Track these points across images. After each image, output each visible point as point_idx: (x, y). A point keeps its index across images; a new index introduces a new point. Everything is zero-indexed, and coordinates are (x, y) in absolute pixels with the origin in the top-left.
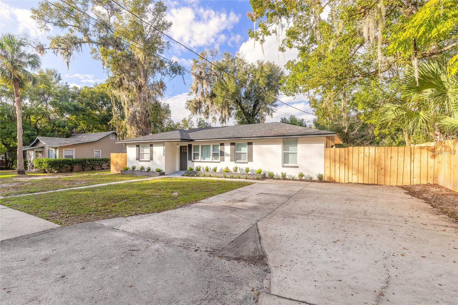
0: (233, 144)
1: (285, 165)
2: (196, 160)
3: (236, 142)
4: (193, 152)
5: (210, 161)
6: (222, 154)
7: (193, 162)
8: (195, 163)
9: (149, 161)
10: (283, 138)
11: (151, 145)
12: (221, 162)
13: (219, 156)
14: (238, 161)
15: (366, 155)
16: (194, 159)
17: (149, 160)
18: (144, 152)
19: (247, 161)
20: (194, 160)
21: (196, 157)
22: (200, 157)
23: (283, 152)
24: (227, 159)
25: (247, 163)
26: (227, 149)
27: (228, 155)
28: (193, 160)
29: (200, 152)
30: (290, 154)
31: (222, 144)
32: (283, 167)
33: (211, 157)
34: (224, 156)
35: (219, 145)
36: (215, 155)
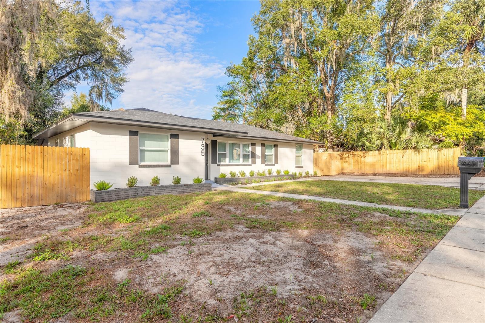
0: (263, 145)
2: (222, 163)
3: (266, 143)
4: (218, 152)
5: (240, 164)
6: (254, 155)
7: (218, 165)
8: (221, 167)
9: (170, 166)
10: (295, 143)
11: (175, 136)
12: (252, 165)
13: (249, 158)
14: (266, 163)
16: (220, 161)
17: (169, 163)
21: (221, 159)
22: (227, 159)
23: (296, 155)
24: (258, 161)
26: (258, 150)
27: (259, 157)
28: (218, 163)
29: (227, 152)
31: (253, 144)
32: (296, 167)
33: (241, 159)
34: (255, 158)
35: (250, 145)
36: (246, 157)
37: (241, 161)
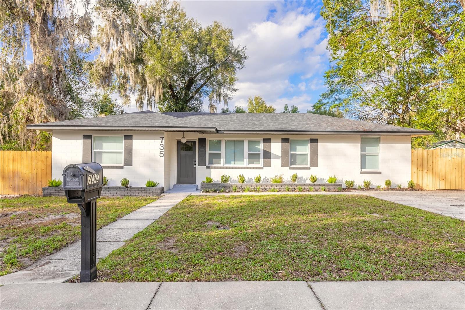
0: (285, 140)
1: (363, 170)
2: (214, 165)
3: (291, 138)
4: (208, 152)
5: (244, 166)
6: (267, 155)
7: (208, 168)
8: (212, 170)
9: (122, 167)
10: (361, 135)
11: (128, 137)
12: (264, 168)
13: (260, 159)
14: (293, 166)
15: (453, 158)
16: (211, 162)
17: (122, 165)
18: (103, 150)
19: (309, 166)
20: (210, 165)
21: (214, 159)
22: (223, 160)
23: (361, 153)
24: (276, 163)
25: (309, 169)
26: (276, 148)
27: (277, 157)
28: (207, 165)
29: (223, 152)
30: (367, 157)
31: (267, 140)
32: (362, 173)
33: (246, 160)
34: (270, 158)
35: (262, 141)
36: (253, 157)
37: (245, 162)
